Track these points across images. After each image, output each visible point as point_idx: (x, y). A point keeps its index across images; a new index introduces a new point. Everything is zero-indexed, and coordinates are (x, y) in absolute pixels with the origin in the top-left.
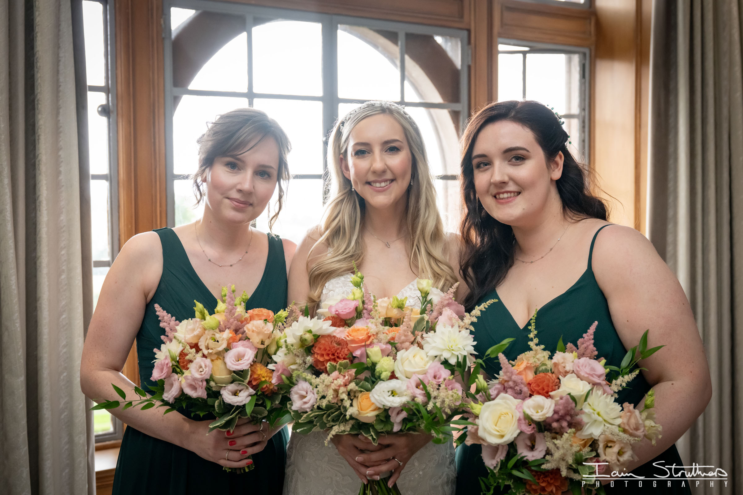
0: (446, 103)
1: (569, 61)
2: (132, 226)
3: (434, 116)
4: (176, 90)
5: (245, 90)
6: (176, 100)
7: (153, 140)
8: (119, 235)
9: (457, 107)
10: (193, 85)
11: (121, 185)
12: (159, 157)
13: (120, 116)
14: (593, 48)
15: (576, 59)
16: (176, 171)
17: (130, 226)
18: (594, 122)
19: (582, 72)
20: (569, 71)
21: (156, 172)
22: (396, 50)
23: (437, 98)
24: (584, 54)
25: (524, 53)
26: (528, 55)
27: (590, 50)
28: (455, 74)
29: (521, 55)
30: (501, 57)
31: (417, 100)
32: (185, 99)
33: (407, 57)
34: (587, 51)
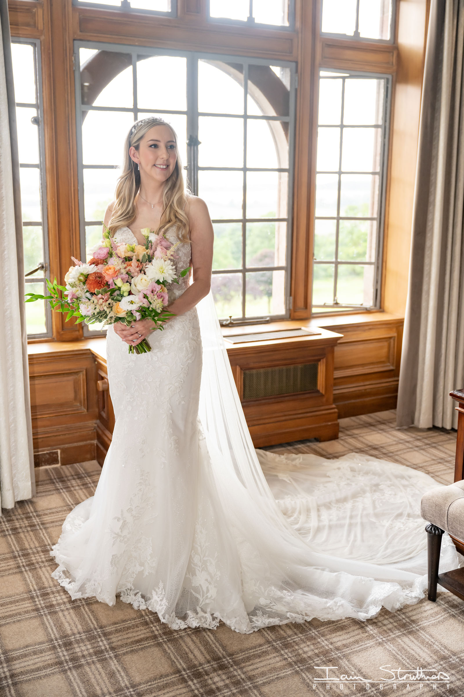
0: (278, 116)
1: (379, 84)
2: (55, 200)
3: (272, 126)
4: (84, 107)
5: (131, 106)
6: (84, 114)
7: (68, 141)
8: (47, 205)
9: (286, 119)
10: (95, 104)
11: (47, 171)
12: (73, 153)
13: (46, 125)
14: (394, 74)
15: (382, 82)
16: (85, 163)
17: (54, 199)
18: (393, 131)
19: (385, 93)
20: (378, 93)
21: (70, 164)
22: (241, 76)
23: (272, 113)
24: (388, 80)
25: (344, 78)
26: (346, 80)
27: (393, 76)
28: (286, 94)
29: (341, 80)
30: (321, 81)
31: (261, 114)
32: (91, 114)
33: (250, 83)
34: (390, 77)
